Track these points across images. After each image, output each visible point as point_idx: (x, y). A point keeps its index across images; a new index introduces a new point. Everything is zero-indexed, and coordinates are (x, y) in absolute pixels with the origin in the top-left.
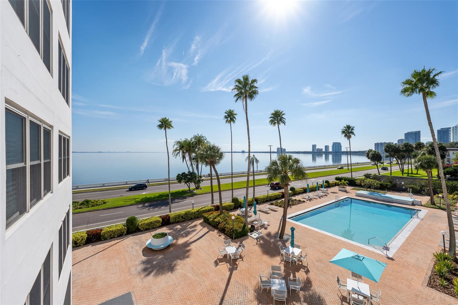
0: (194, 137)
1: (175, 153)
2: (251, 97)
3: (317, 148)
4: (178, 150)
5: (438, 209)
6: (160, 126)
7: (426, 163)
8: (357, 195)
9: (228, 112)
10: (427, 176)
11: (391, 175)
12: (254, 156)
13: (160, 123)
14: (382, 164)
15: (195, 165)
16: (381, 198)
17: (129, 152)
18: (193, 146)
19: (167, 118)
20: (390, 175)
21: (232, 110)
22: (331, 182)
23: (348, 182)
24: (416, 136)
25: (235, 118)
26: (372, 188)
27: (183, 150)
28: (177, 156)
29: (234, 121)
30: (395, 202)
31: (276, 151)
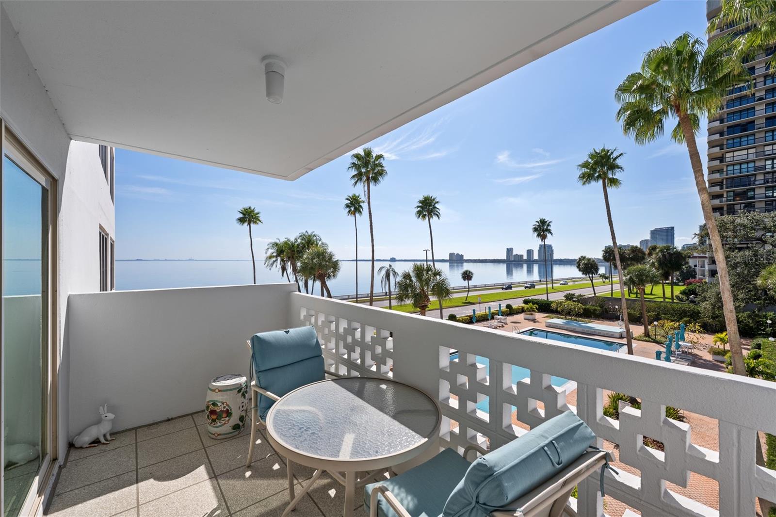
0: (300, 236)
1: (269, 262)
2: (375, 180)
3: (514, 253)
4: (273, 257)
5: (651, 342)
6: (242, 221)
7: (637, 276)
8: (548, 325)
9: (351, 198)
10: (662, 298)
11: (612, 296)
12: (390, 266)
13: (241, 216)
14: (607, 280)
15: (302, 281)
16: (580, 329)
17: (193, 260)
18: (298, 251)
19: (252, 208)
20: (610, 297)
21: (357, 195)
22: (514, 307)
23: (537, 307)
24: (667, 235)
25: (362, 207)
26: (573, 315)
27: (282, 257)
28: (272, 267)
29: (361, 212)
30: (597, 334)
31: (448, 259)
